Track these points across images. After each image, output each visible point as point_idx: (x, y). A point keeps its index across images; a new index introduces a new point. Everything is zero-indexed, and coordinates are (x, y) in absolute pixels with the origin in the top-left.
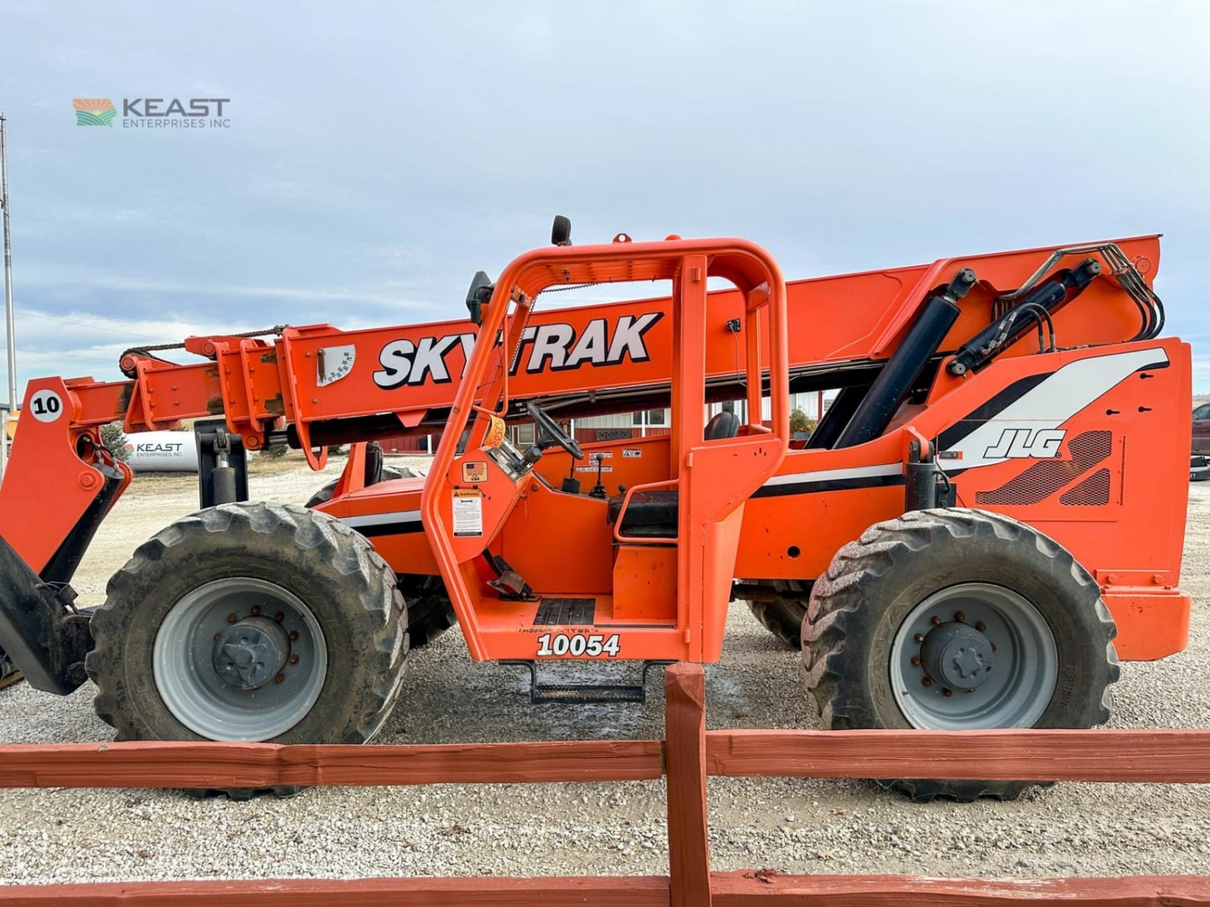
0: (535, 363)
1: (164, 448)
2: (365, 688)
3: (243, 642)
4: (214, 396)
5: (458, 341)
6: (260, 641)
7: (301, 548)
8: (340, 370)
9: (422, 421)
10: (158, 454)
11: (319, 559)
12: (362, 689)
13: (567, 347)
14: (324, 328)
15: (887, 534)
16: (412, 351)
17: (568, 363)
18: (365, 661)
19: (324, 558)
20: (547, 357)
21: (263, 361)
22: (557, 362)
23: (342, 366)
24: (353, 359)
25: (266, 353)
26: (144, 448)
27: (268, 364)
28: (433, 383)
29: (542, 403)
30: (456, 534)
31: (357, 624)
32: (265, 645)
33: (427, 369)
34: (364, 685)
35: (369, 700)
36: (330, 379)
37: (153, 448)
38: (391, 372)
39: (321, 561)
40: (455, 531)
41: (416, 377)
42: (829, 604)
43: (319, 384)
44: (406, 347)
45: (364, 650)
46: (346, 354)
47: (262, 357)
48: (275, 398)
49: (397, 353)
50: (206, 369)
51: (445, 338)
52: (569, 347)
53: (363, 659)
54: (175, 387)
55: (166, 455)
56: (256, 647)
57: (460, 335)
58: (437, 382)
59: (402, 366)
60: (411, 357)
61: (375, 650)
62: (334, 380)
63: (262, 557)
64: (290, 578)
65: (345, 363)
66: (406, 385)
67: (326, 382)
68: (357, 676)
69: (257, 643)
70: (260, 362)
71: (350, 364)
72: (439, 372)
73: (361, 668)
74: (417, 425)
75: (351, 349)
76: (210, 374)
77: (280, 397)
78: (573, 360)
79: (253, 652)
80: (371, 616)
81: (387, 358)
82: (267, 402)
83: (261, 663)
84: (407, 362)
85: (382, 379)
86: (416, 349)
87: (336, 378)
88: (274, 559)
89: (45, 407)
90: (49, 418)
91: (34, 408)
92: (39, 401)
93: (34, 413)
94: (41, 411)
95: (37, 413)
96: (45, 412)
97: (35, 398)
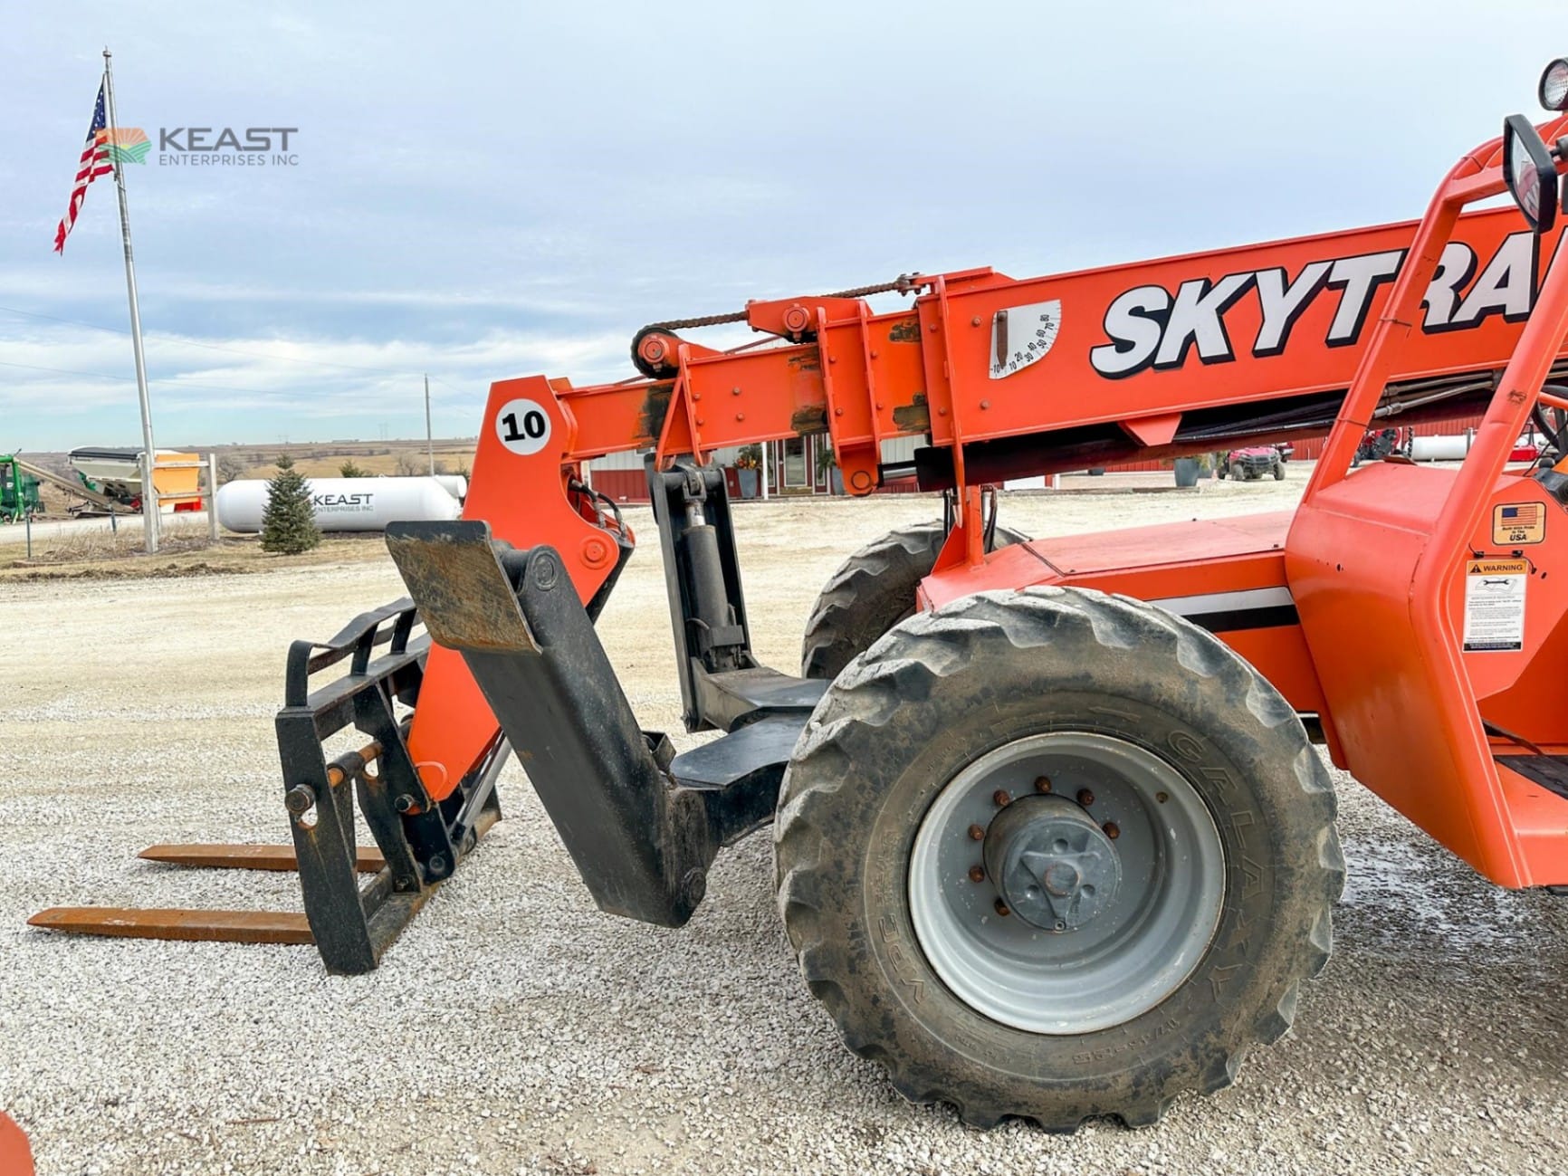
1: (349, 500)
2: (1298, 935)
3: (1056, 848)
4: (806, 402)
5: (1252, 282)
6: (1088, 847)
7: (1192, 678)
8: (1032, 347)
9: (1179, 432)
10: (342, 509)
11: (1223, 697)
12: (1294, 938)
13: (1457, 288)
14: (985, 275)
16: (1163, 304)
17: (1458, 318)
18: (1303, 887)
19: (1233, 696)
21: (893, 338)
22: (1439, 315)
23: (1035, 340)
24: (1057, 326)
25: (898, 323)
26: (323, 500)
27: (902, 342)
28: (1201, 363)
29: (1401, 394)
30: (1468, 647)
31: (1291, 819)
32: (1097, 854)
33: (1191, 339)
34: (1297, 931)
35: (1303, 957)
36: (1013, 365)
37: (334, 500)
38: (1124, 346)
39: (1228, 700)
40: (1466, 641)
41: (1169, 353)
43: (993, 375)
44: (1154, 299)
45: (1302, 866)
46: (1044, 318)
47: (892, 331)
48: (912, 403)
49: (1138, 312)
50: (791, 357)
51: (1227, 278)
52: (1463, 285)
53: (1300, 883)
54: (737, 390)
55: (352, 509)
56: (1082, 857)
57: (1255, 272)
58: (1209, 361)
59: (1144, 334)
60: (1162, 318)
61: (1319, 867)
62: (1020, 366)
63: (1120, 695)
64: (1167, 735)
65: (1041, 333)
66: (1150, 369)
67: (1008, 371)
68: (1287, 914)
69: (1083, 849)
70: (888, 339)
71: (1050, 337)
72: (1211, 343)
73: (1296, 901)
74: (1169, 441)
75: (1053, 308)
76: (797, 365)
77: (922, 402)
78: (1467, 312)
79: (1077, 868)
80: (1314, 805)
81: (1119, 322)
82: (897, 410)
83: (1089, 888)
84: (1154, 327)
85: (1107, 359)
86: (1172, 302)
87: (1025, 363)
88: (1144, 699)
89: (521, 429)
90: (528, 447)
91: (503, 430)
92: (510, 420)
93: (502, 439)
94: (514, 436)
95: (508, 438)
96: (522, 437)
97: (503, 414)
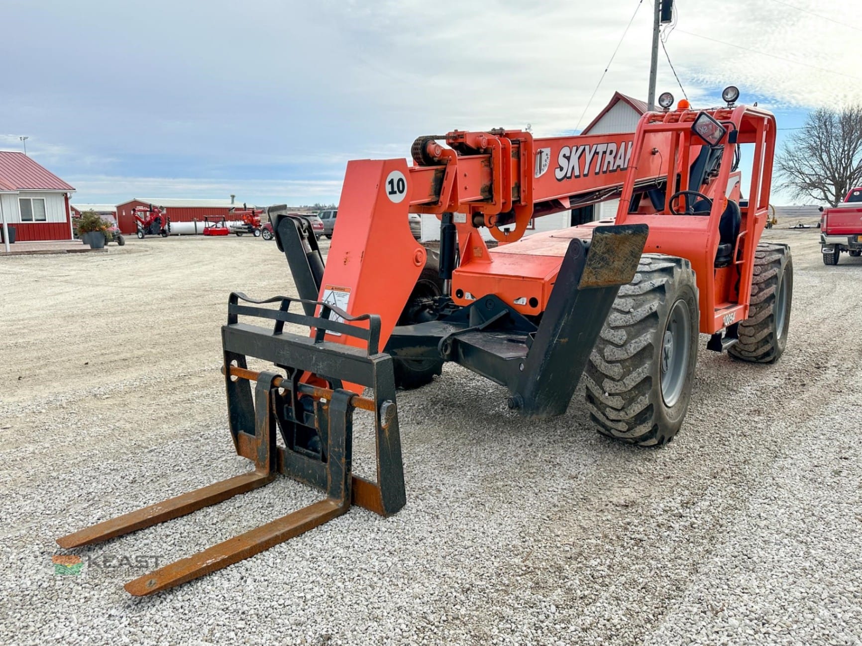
0: (605, 169)
4: (486, 182)
5: (584, 149)
8: (544, 166)
15: (768, 253)
16: (569, 154)
20: (609, 162)
22: (611, 168)
23: (545, 163)
24: (549, 158)
25: (513, 149)
27: (513, 158)
28: (574, 178)
33: (573, 168)
41: (569, 173)
42: (763, 286)
43: (536, 176)
44: (568, 152)
46: (547, 155)
48: (514, 186)
49: (565, 156)
51: (580, 147)
52: (615, 157)
54: (466, 174)
57: (585, 145)
58: (576, 177)
59: (565, 165)
60: (568, 158)
62: (543, 173)
65: (546, 161)
67: (539, 175)
71: (548, 163)
75: (549, 151)
76: (484, 164)
77: (517, 185)
78: (615, 168)
81: (560, 159)
84: (567, 162)
85: (558, 173)
86: (571, 154)
87: (544, 171)
89: (396, 189)
90: (397, 198)
91: (388, 188)
92: (391, 182)
93: (388, 193)
94: (393, 192)
95: (390, 193)
96: (395, 193)
97: (389, 179)
